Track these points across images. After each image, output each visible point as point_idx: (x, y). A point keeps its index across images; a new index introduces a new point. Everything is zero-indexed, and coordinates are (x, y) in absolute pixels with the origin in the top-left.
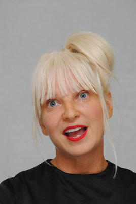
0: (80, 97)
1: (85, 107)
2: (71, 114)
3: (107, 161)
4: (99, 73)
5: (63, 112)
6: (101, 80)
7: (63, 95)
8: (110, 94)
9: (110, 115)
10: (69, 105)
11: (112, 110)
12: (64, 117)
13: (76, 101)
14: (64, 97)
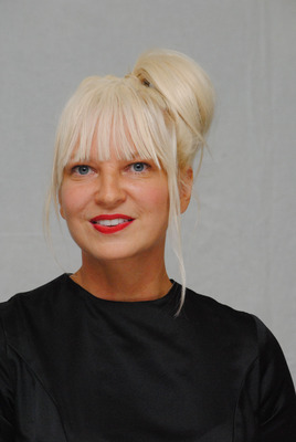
0: (132, 169)
1: (138, 185)
2: (110, 196)
3: (172, 281)
4: (177, 132)
5: (97, 189)
6: (178, 145)
7: (101, 159)
8: (190, 171)
9: (183, 209)
10: (109, 179)
11: (189, 199)
12: (98, 197)
13: (124, 173)
14: (101, 163)
